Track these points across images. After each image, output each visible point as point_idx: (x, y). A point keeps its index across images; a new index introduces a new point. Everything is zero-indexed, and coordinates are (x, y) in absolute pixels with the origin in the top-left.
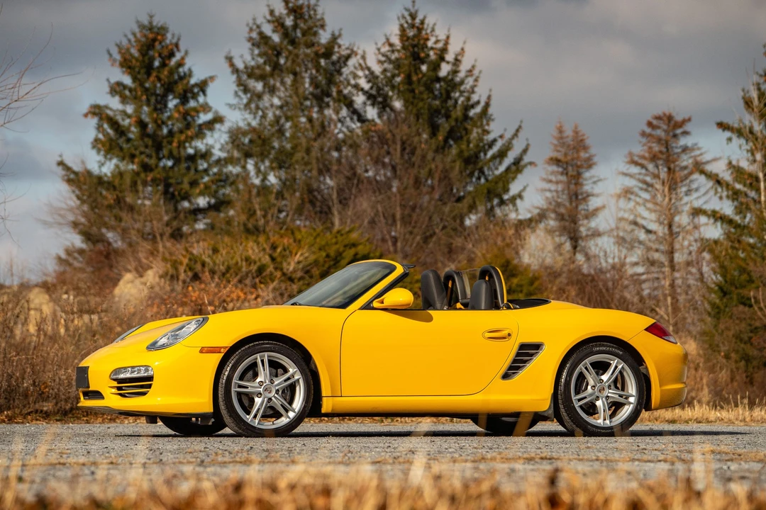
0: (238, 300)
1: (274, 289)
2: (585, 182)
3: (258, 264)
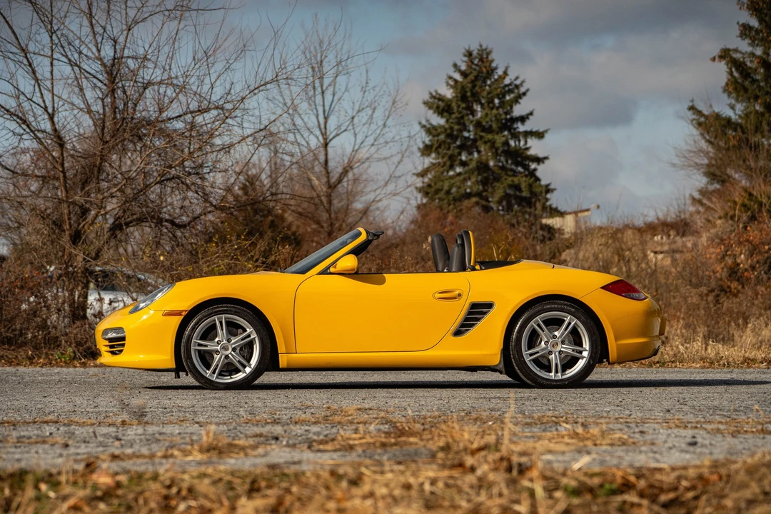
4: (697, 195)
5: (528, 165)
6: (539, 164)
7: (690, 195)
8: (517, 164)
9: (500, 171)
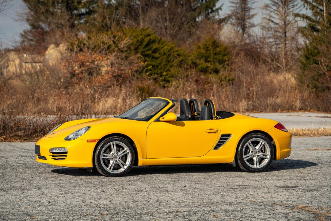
0: (99, 60)
1: (115, 56)
2: (248, 3)
3: (108, 44)
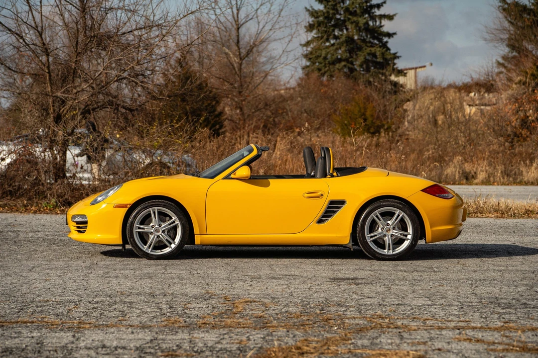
4: (501, 61)
5: (382, 39)
6: (389, 38)
7: (496, 60)
8: (374, 38)
9: (362, 44)
